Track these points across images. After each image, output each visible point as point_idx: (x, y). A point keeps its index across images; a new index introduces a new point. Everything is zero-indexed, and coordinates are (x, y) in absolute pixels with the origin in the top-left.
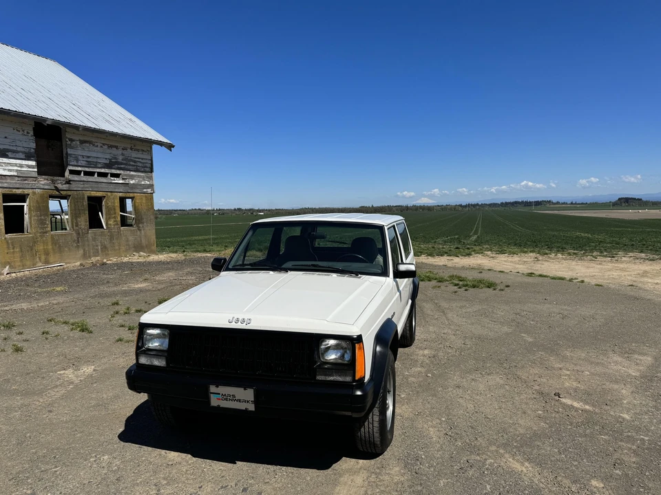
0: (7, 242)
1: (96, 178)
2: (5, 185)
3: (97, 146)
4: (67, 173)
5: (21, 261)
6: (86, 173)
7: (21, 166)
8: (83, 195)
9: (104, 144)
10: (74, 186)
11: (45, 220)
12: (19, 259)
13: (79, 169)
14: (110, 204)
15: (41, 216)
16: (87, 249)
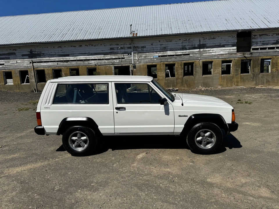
0: (222, 78)
1: (267, 50)
2: (223, 57)
3: (270, 35)
4: (251, 49)
5: (227, 84)
6: (261, 49)
7: (230, 50)
8: (259, 58)
9: (274, 34)
10: (254, 55)
11: (238, 69)
12: (225, 84)
13: (258, 47)
14: (274, 61)
15: (236, 68)
16: (258, 81)
